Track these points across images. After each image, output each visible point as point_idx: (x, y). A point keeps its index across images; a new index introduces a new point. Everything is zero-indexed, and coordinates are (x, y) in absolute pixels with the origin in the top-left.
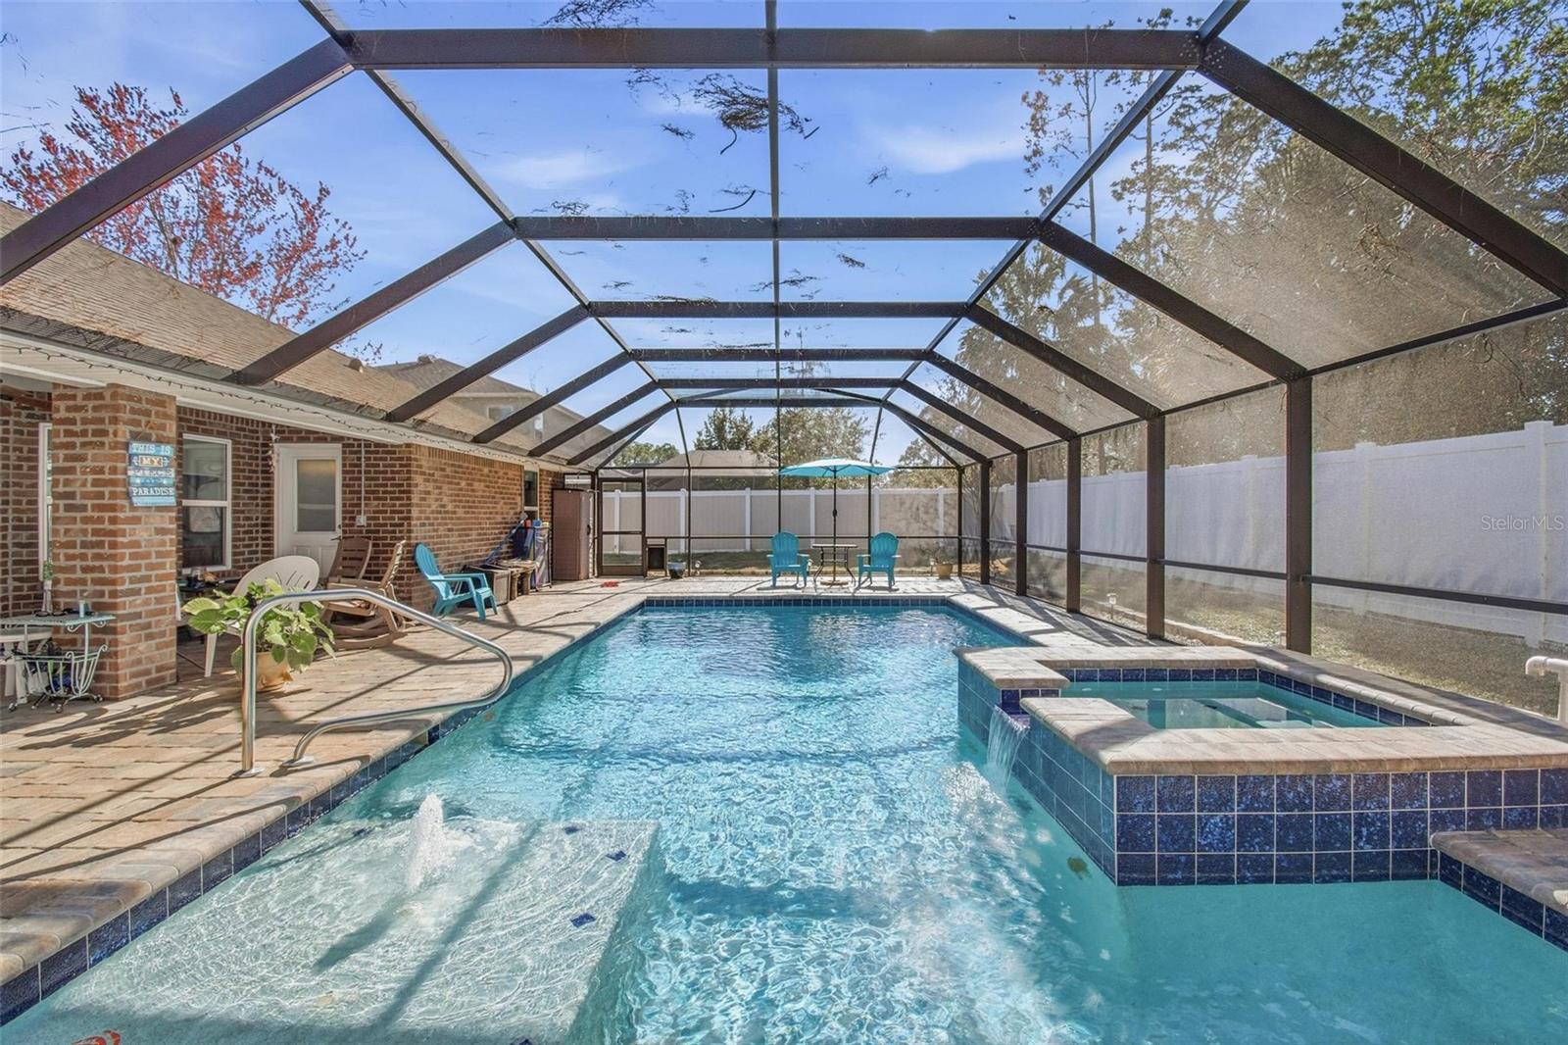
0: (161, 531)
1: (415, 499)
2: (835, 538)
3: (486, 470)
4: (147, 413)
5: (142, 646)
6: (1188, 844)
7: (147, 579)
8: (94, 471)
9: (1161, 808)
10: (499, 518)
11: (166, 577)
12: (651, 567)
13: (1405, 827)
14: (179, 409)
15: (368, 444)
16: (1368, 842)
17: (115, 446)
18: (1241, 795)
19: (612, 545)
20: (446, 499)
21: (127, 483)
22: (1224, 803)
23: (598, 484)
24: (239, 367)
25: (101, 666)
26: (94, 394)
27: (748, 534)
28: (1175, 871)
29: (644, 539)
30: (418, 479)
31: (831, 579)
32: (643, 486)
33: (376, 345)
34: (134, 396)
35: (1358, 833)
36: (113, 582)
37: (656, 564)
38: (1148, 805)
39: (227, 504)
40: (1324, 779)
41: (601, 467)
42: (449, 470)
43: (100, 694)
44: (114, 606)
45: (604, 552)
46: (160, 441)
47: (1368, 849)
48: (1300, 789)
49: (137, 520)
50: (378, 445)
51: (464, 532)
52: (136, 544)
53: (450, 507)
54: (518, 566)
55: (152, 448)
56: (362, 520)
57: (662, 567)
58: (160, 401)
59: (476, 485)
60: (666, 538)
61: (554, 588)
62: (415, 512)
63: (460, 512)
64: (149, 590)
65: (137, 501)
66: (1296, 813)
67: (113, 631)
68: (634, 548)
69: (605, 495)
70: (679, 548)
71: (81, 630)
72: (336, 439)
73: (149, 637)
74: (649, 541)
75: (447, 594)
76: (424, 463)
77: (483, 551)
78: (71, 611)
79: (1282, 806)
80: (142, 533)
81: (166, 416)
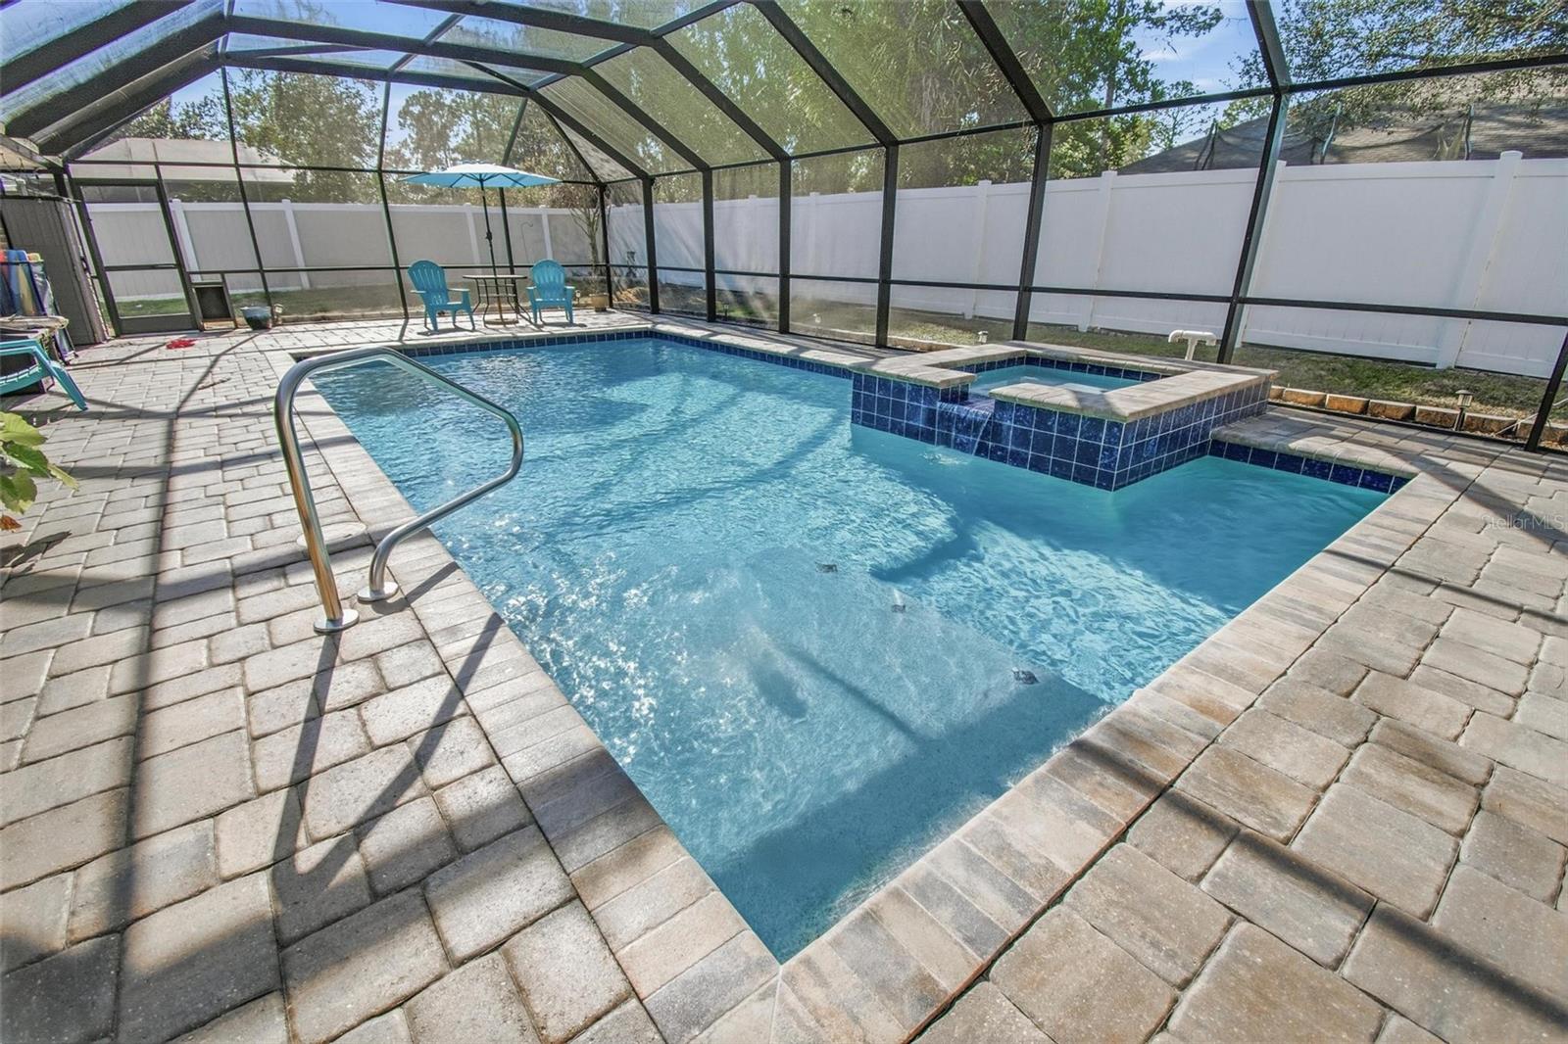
2: (494, 268)
9: (1136, 439)
12: (205, 316)
22: (1156, 430)
29: (185, 277)
31: (498, 317)
37: (214, 311)
57: (225, 315)
60: (223, 273)
74: (196, 279)
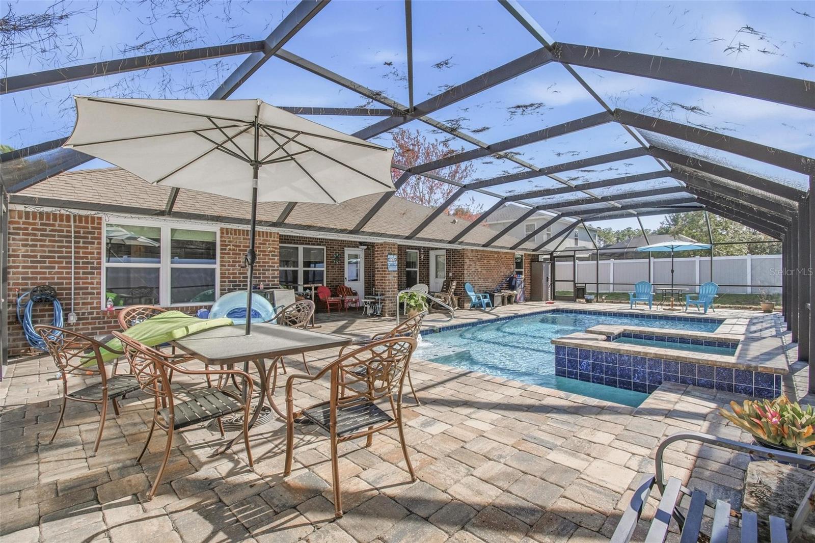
0: (394, 277)
1: (466, 267)
2: (672, 285)
3: (496, 256)
4: (391, 248)
5: (390, 305)
6: (576, 368)
7: (391, 288)
8: (382, 262)
9: (568, 356)
10: (502, 274)
11: (395, 288)
12: (578, 297)
13: (653, 377)
14: (398, 245)
15: (452, 250)
16: (638, 378)
17: (385, 256)
18: (593, 356)
19: (560, 287)
20: (478, 267)
21: (387, 265)
22: (587, 357)
23: (553, 259)
24: (407, 235)
25: (382, 308)
26: (381, 244)
27: (612, 282)
28: (572, 375)
29: (575, 284)
30: (467, 260)
32: (574, 259)
33: (481, 205)
34: (388, 244)
35: (634, 375)
36: (384, 289)
37: (581, 296)
38: (564, 355)
39: (418, 270)
40: (621, 355)
41: (554, 251)
42: (479, 256)
43: (382, 315)
44: (384, 294)
45: (556, 290)
46: (394, 254)
47: (638, 381)
48: (613, 358)
49: (389, 274)
50: (455, 250)
51: (486, 279)
52: (389, 280)
53: (480, 270)
54: (507, 292)
55: (392, 256)
56: (451, 274)
57: (583, 298)
58: (394, 244)
59: (491, 262)
60: (586, 284)
61: (527, 303)
62: (465, 272)
63: (484, 272)
64: (392, 291)
65: (389, 269)
66: (611, 365)
67: (384, 300)
68: (569, 288)
69: (557, 263)
70: (609, 290)
71: (378, 300)
72: (444, 249)
73: (392, 303)
74: (577, 285)
75: (475, 300)
76: (469, 255)
77: (494, 286)
78: (377, 295)
79: (606, 362)
80: (390, 277)
81: (395, 248)
